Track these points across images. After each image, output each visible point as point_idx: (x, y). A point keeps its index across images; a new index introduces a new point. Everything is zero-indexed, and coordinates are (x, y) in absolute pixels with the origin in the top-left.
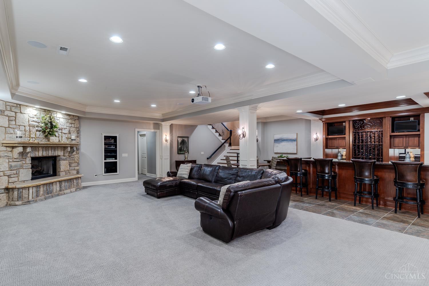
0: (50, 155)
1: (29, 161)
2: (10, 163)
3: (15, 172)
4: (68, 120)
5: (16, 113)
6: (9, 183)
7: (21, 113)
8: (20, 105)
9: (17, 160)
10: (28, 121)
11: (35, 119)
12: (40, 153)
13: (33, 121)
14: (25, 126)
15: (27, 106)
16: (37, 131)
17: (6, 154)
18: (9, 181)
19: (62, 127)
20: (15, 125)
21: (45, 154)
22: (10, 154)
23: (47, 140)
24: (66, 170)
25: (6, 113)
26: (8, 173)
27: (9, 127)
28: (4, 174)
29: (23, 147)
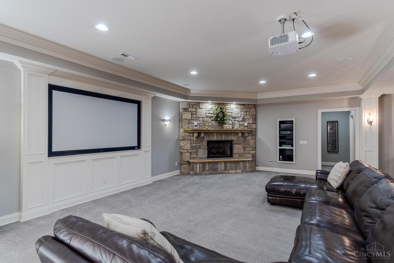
0: (223, 139)
1: (205, 143)
2: (192, 144)
3: (195, 151)
4: (242, 109)
5: (196, 109)
6: (191, 158)
7: (200, 108)
8: (199, 103)
9: (197, 142)
10: (205, 114)
11: (211, 112)
12: (215, 138)
13: (209, 113)
14: (203, 118)
15: (204, 103)
16: (212, 120)
17: (189, 138)
18: (190, 156)
19: (236, 116)
20: (196, 117)
21: (219, 138)
22: (192, 138)
23: (221, 128)
24: (240, 153)
25: (190, 110)
26: (190, 151)
27: (191, 119)
28: (187, 151)
29: (198, 133)
